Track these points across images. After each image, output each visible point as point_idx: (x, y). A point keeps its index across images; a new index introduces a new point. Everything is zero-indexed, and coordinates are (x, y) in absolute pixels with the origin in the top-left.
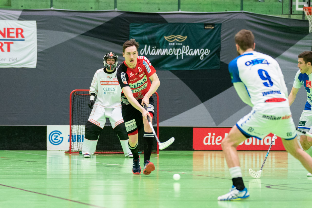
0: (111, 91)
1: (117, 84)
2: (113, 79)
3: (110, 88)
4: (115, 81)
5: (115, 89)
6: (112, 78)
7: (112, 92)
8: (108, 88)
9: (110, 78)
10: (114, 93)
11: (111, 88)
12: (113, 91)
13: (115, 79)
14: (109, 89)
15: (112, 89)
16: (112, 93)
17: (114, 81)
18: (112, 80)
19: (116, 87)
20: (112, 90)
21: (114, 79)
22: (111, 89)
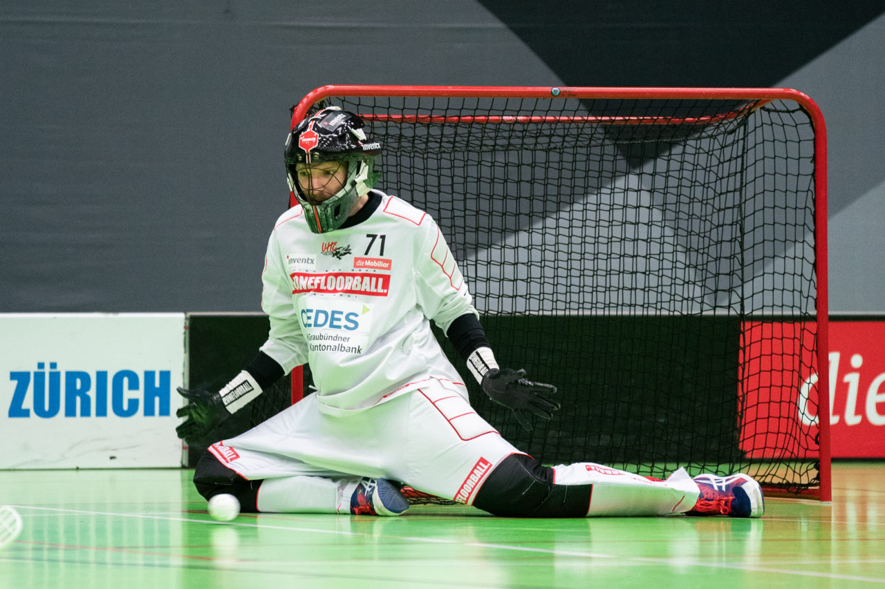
0: (333, 332)
1: (373, 290)
2: (356, 259)
3: (326, 313)
4: (364, 271)
5: (356, 324)
6: (348, 251)
7: (336, 338)
8: (318, 312)
9: (337, 254)
10: (346, 344)
11: (333, 312)
12: (342, 333)
13: (364, 260)
14: (322, 318)
15: (336, 316)
16: (336, 343)
17: (357, 271)
18: (346, 264)
19: (365, 310)
20: (335, 323)
21: (360, 263)
22: (333, 319)
